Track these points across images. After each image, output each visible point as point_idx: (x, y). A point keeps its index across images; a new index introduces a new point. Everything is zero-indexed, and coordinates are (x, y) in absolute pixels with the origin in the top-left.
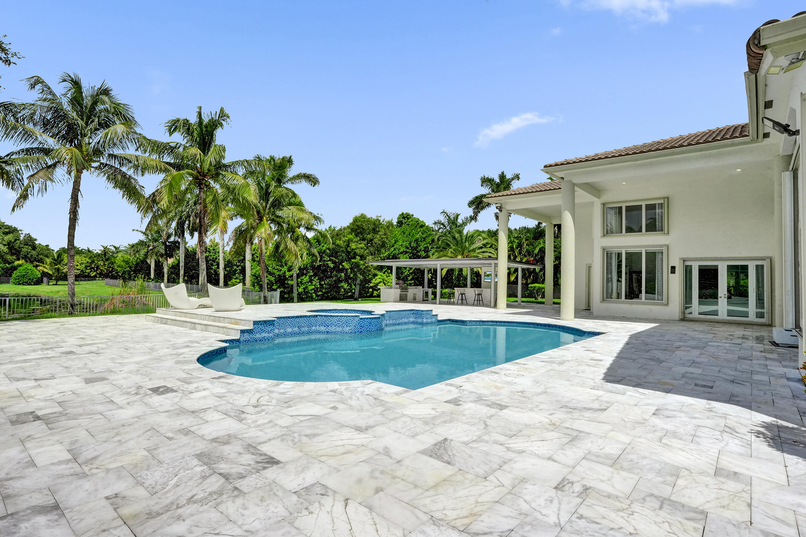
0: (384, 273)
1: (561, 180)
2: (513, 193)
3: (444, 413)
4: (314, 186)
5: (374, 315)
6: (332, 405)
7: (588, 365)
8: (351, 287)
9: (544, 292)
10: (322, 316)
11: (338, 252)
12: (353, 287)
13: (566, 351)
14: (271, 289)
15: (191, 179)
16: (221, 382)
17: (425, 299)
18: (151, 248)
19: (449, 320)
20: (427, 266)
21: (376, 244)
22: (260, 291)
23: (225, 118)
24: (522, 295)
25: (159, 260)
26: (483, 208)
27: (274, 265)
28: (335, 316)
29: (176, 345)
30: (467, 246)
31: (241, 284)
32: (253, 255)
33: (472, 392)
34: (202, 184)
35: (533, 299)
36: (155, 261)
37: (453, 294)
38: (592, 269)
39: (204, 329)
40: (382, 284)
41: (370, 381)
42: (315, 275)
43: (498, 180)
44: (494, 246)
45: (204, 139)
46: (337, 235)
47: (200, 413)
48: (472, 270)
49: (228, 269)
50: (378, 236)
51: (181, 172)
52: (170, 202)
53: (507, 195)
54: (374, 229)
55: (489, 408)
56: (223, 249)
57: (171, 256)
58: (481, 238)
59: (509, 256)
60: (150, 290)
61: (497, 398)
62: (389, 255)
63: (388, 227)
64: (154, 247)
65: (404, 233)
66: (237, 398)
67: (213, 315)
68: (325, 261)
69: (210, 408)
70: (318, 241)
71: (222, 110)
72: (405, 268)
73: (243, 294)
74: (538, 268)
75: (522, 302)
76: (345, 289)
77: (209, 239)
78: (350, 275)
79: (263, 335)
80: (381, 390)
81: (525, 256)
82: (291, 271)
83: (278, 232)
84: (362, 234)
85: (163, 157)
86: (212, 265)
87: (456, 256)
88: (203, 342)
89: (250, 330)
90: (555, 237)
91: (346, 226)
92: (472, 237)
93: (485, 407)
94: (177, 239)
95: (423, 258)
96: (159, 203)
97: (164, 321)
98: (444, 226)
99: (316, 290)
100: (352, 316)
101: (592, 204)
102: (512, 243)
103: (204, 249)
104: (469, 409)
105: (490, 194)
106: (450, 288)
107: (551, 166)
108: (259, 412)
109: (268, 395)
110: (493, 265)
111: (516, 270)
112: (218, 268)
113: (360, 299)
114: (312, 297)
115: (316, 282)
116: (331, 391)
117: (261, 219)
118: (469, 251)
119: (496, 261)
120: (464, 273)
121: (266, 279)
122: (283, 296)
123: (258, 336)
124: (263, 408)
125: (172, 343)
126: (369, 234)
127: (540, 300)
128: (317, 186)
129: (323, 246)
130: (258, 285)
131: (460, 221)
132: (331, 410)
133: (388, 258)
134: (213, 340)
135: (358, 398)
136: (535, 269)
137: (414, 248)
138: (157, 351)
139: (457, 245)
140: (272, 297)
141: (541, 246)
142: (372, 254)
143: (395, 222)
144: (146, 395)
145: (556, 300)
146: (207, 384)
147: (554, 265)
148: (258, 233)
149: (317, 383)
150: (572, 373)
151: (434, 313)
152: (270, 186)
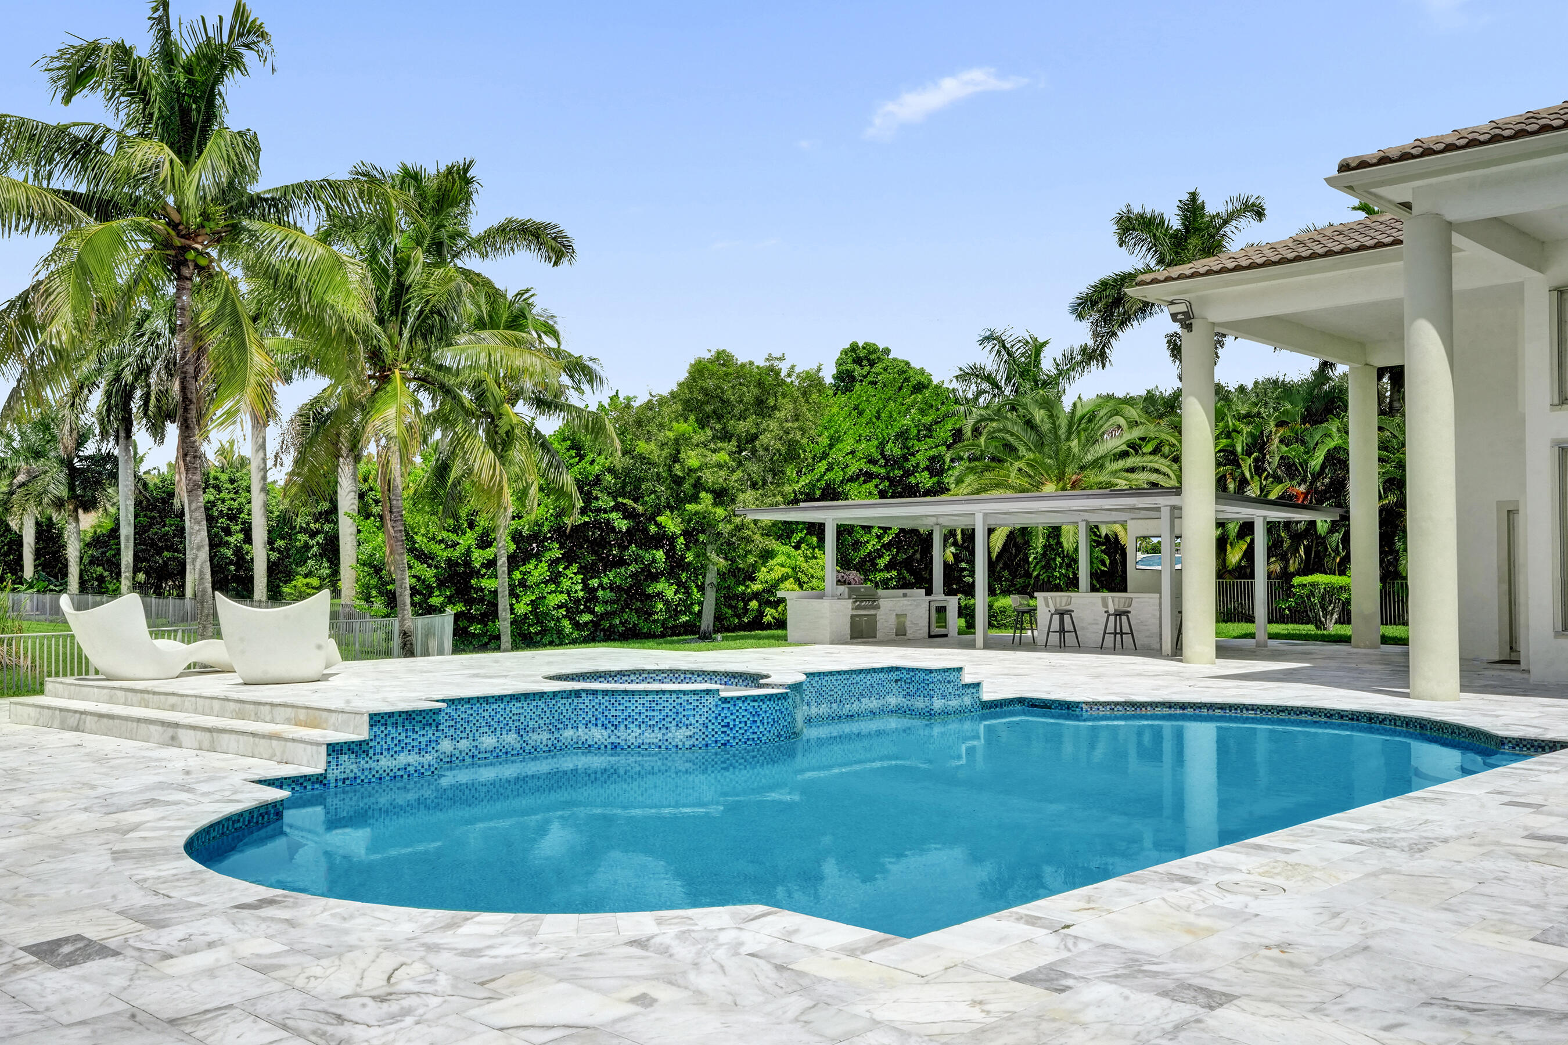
0: (797, 547)
1: (1402, 214)
2: (1231, 265)
3: (1011, 1016)
4: (556, 264)
5: (767, 686)
6: (636, 991)
7: (1518, 856)
8: (688, 593)
9: (1348, 602)
10: (595, 692)
11: (640, 480)
12: (696, 595)
13: (1431, 806)
14: (426, 609)
15: (146, 246)
16: (265, 919)
17: (936, 631)
18: (21, 478)
19: (1021, 701)
20: (941, 521)
21: (767, 449)
22: (387, 616)
23: (252, 38)
24: (1270, 612)
25: (50, 519)
26: (1125, 321)
27: (433, 529)
28: (640, 693)
29: (115, 800)
30: (1076, 450)
31: (326, 593)
32: (361, 496)
33: (1105, 946)
34: (185, 263)
35: (1310, 628)
36: (38, 524)
37: (1032, 611)
38: (1520, 519)
39: (206, 744)
40: (789, 584)
41: (760, 908)
42: (569, 558)
43: (1175, 223)
44: (1166, 449)
45: (185, 112)
46: (639, 423)
47: (199, 1023)
48: (1093, 530)
49: (280, 543)
50: (773, 425)
51: (114, 224)
52: (80, 326)
53: (1209, 273)
54: (759, 402)
55: (1166, 1002)
56: (264, 478)
57: (88, 505)
58: (1122, 421)
59: (1221, 483)
60: (21, 618)
61: (1195, 967)
62: (812, 486)
63: (804, 394)
64: (33, 478)
65: (861, 414)
66: (318, 971)
67: (235, 696)
68: (599, 510)
69: (230, 1007)
70: (577, 447)
71: (240, 12)
72: (867, 529)
73: (332, 626)
74: (1322, 521)
75: (1272, 636)
76: (667, 603)
77: (216, 446)
78: (683, 557)
79: (403, 759)
80: (795, 939)
81: (1278, 480)
82: (489, 544)
83: (441, 419)
84: (719, 418)
85: (50, 174)
86: (228, 532)
87: (1038, 486)
88: (204, 788)
89: (360, 743)
90: (1382, 413)
91: (665, 392)
92: (1090, 421)
93: (1152, 996)
94: (109, 446)
95: (928, 493)
96: (43, 328)
97: (73, 720)
98: (996, 385)
99: (572, 609)
100: (694, 692)
101: (1517, 291)
102: (1228, 436)
103: (198, 477)
104: (1099, 1004)
105: (1149, 270)
106: (1019, 593)
107: (1363, 164)
108: (394, 1018)
109: (422, 958)
110: (1165, 513)
111: (1247, 528)
112: (248, 539)
113: (719, 636)
114: (560, 632)
115: (572, 580)
116: (632, 943)
117: (384, 379)
118: (1082, 468)
119: (1173, 500)
120: (1067, 543)
121: (407, 573)
122: (465, 630)
123: (385, 762)
124: (406, 1002)
125: (101, 791)
126: (742, 417)
127: (1333, 628)
128: (565, 260)
129: (592, 462)
130: (381, 594)
131: (1047, 365)
132: (632, 1009)
133: (810, 498)
134: (237, 779)
135: (722, 967)
136: (1312, 524)
137: (890, 462)
138: (50, 819)
139: (1040, 445)
140: (429, 633)
141: (1332, 445)
142: (754, 485)
143: (828, 376)
144: (17, 968)
145: (1392, 631)
146: (217, 927)
147: (1381, 510)
148: (376, 421)
149: (583, 916)
150: (1458, 884)
151: (968, 678)
152: (408, 264)
